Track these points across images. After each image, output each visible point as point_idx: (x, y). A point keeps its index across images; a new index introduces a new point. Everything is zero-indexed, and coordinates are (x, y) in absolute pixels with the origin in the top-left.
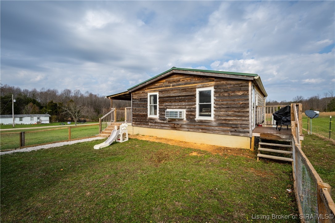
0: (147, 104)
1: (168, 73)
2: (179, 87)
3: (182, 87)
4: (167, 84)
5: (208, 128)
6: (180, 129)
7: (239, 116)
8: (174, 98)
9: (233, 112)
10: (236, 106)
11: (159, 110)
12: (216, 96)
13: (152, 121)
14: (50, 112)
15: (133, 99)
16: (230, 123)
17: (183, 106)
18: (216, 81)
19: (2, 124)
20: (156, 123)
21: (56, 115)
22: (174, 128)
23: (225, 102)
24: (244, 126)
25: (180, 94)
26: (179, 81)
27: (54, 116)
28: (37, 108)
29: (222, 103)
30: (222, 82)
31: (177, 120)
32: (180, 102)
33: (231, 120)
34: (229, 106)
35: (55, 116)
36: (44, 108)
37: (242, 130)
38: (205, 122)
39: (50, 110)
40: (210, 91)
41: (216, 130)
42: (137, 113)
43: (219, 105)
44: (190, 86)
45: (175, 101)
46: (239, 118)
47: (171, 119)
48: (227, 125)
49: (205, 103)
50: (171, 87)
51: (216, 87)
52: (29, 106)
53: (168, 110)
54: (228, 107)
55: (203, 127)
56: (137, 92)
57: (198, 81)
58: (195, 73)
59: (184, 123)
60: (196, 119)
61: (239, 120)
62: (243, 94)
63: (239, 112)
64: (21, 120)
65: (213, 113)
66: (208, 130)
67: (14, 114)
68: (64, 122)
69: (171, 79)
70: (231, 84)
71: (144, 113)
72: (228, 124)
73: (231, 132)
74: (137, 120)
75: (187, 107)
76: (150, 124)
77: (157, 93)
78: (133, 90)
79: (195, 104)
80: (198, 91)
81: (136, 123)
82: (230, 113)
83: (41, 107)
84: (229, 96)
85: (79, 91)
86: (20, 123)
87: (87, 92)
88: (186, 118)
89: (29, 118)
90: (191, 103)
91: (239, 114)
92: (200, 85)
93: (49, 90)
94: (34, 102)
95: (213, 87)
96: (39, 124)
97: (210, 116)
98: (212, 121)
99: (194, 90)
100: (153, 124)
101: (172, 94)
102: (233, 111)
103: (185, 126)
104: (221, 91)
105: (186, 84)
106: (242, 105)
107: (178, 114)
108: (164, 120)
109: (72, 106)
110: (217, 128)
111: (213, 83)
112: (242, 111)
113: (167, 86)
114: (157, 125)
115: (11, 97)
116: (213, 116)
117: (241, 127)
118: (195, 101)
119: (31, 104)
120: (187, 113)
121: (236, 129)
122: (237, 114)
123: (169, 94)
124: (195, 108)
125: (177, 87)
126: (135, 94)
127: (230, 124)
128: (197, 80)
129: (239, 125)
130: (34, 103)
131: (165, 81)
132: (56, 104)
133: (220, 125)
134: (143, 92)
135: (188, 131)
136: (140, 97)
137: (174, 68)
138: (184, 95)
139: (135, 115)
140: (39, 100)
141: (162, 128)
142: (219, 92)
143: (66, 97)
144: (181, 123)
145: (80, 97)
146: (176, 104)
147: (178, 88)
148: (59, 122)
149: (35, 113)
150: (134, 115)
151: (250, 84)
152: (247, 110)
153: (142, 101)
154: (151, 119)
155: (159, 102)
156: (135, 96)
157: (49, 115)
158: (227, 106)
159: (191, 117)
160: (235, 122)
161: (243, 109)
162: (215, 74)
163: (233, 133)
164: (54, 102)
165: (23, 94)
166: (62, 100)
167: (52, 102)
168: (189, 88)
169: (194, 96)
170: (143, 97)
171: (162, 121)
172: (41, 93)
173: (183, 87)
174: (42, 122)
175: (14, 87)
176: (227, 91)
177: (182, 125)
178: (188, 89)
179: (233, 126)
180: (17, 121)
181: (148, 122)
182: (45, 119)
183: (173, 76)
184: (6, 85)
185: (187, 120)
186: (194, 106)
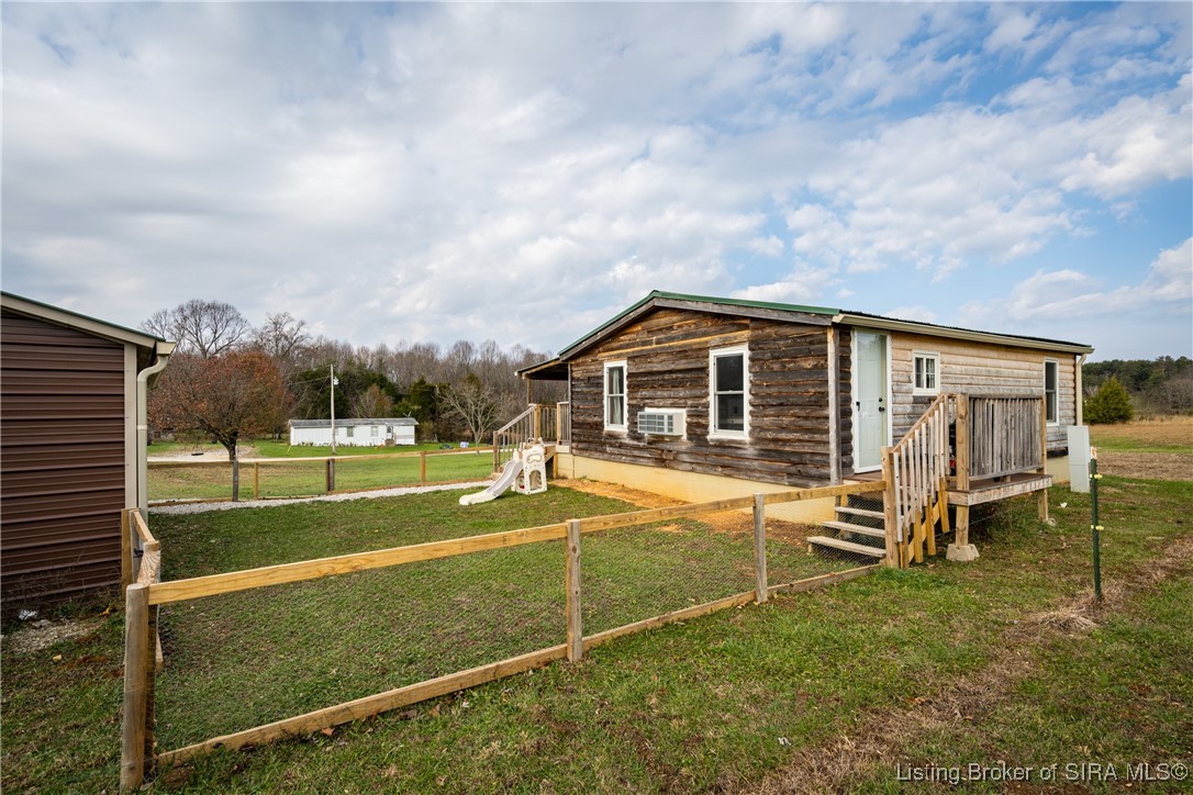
0: (602, 392)
1: (644, 308)
2: (671, 344)
3: (677, 346)
4: (644, 337)
5: (735, 462)
6: (673, 464)
7: (807, 430)
8: (660, 377)
9: (793, 419)
10: (800, 402)
11: (629, 411)
12: (753, 370)
13: (613, 441)
14: (418, 410)
15: (573, 379)
16: (787, 449)
17: (681, 398)
18: (754, 329)
19: (312, 444)
20: (621, 446)
21: (433, 420)
22: (661, 462)
23: (774, 390)
24: (818, 458)
25: (672, 367)
26: (671, 328)
27: (426, 424)
28: (388, 400)
29: (768, 391)
30: (768, 330)
31: (667, 439)
32: (673, 387)
33: (789, 440)
34: (784, 401)
35: (429, 425)
36: (404, 400)
37: (814, 471)
38: (730, 447)
39: (416, 407)
40: (740, 358)
41: (753, 471)
42: (582, 418)
43: (763, 397)
44: (695, 344)
45: (662, 386)
46: (806, 437)
47: (654, 436)
48: (778, 455)
49: (730, 392)
50: (654, 346)
51: (753, 346)
52: (369, 396)
53: (648, 411)
54: (781, 404)
55: (726, 459)
56: (580, 360)
57: (713, 329)
58: (700, 307)
59: (683, 448)
60: (709, 437)
61: (808, 441)
62: (816, 366)
63: (806, 418)
64: (350, 434)
65: (747, 419)
66: (738, 469)
67: (336, 418)
68: (452, 441)
69: (654, 322)
70: (787, 338)
71: (596, 419)
72: (781, 453)
73: (790, 475)
74: (582, 438)
75: (690, 402)
76: (608, 449)
77: (623, 363)
78: (570, 354)
79: (707, 394)
80: (714, 354)
81: (580, 446)
82: (786, 420)
83: (398, 398)
84: (783, 372)
85: (494, 343)
86: (346, 441)
87: (518, 346)
88: (688, 434)
89: (368, 428)
90: (697, 392)
91: (808, 424)
92: (716, 339)
93: (416, 348)
94: (382, 382)
95: (746, 346)
96: (390, 445)
97: (740, 427)
98: (745, 444)
99: (703, 353)
100: (616, 451)
101: (657, 367)
102: (793, 415)
103: (685, 457)
104: (765, 357)
105: (686, 336)
106: (813, 399)
107: (666, 421)
108: (639, 438)
109: (469, 393)
110: (756, 463)
111: (746, 334)
112: (814, 414)
113: (645, 343)
114: (623, 451)
115: (328, 372)
116: (747, 428)
117: (812, 462)
118: (707, 386)
119: (375, 388)
120: (689, 420)
121: (800, 467)
122: (802, 422)
123: (649, 365)
124: (707, 406)
125: (667, 345)
126: (578, 365)
127: (787, 453)
128: (712, 325)
129: (808, 456)
130: (382, 387)
131: (640, 328)
132: (433, 388)
133: (762, 455)
134: (593, 361)
135: (693, 471)
136: (588, 374)
137: (654, 295)
138: (682, 367)
139: (578, 423)
140: (393, 377)
141: (635, 460)
142: (759, 360)
143: (461, 365)
144: (675, 447)
145: (499, 365)
146: (665, 394)
147: (670, 347)
148: (439, 440)
149: (380, 414)
150: (575, 425)
151: (830, 336)
152: (825, 413)
153: (592, 385)
154: (611, 436)
155: (628, 387)
156: (577, 372)
157: (413, 419)
158: (779, 401)
159: (699, 431)
160: (798, 448)
161: (816, 410)
162: (745, 310)
163: (793, 480)
164: (429, 381)
165: (357, 361)
166: (449, 375)
167: (422, 382)
168: (694, 347)
169: (704, 370)
170: (593, 374)
171: (635, 443)
172: (400, 355)
173: (680, 347)
174: (398, 442)
175: (337, 342)
176: (778, 358)
177: (679, 453)
178: (692, 350)
179: (792, 459)
180: (342, 436)
181: (604, 444)
182: (405, 432)
183: (655, 316)
184: (322, 337)
185: (688, 439)
186: (704, 401)
